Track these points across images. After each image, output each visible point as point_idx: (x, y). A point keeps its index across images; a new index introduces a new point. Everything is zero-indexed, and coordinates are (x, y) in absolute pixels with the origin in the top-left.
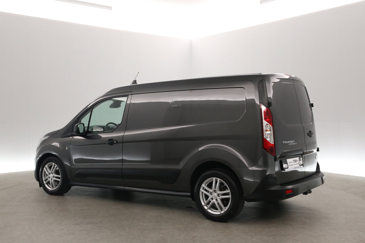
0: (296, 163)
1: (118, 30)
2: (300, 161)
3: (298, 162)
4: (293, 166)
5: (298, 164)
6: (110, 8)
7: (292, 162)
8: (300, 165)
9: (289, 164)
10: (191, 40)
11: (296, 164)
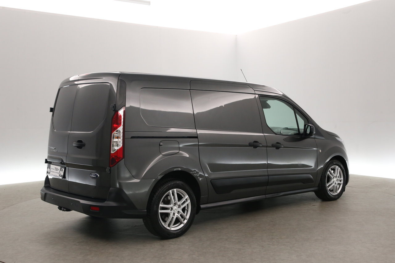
0: (56, 171)
2: (61, 171)
3: (58, 171)
4: (54, 173)
5: (58, 173)
6: (149, 3)
7: (54, 169)
8: (59, 175)
9: (51, 170)
10: (236, 36)
11: (56, 173)
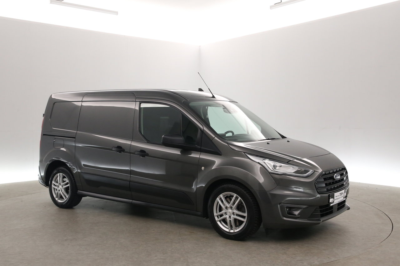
1: (125, 36)
6: (116, 13)
10: (200, 46)
